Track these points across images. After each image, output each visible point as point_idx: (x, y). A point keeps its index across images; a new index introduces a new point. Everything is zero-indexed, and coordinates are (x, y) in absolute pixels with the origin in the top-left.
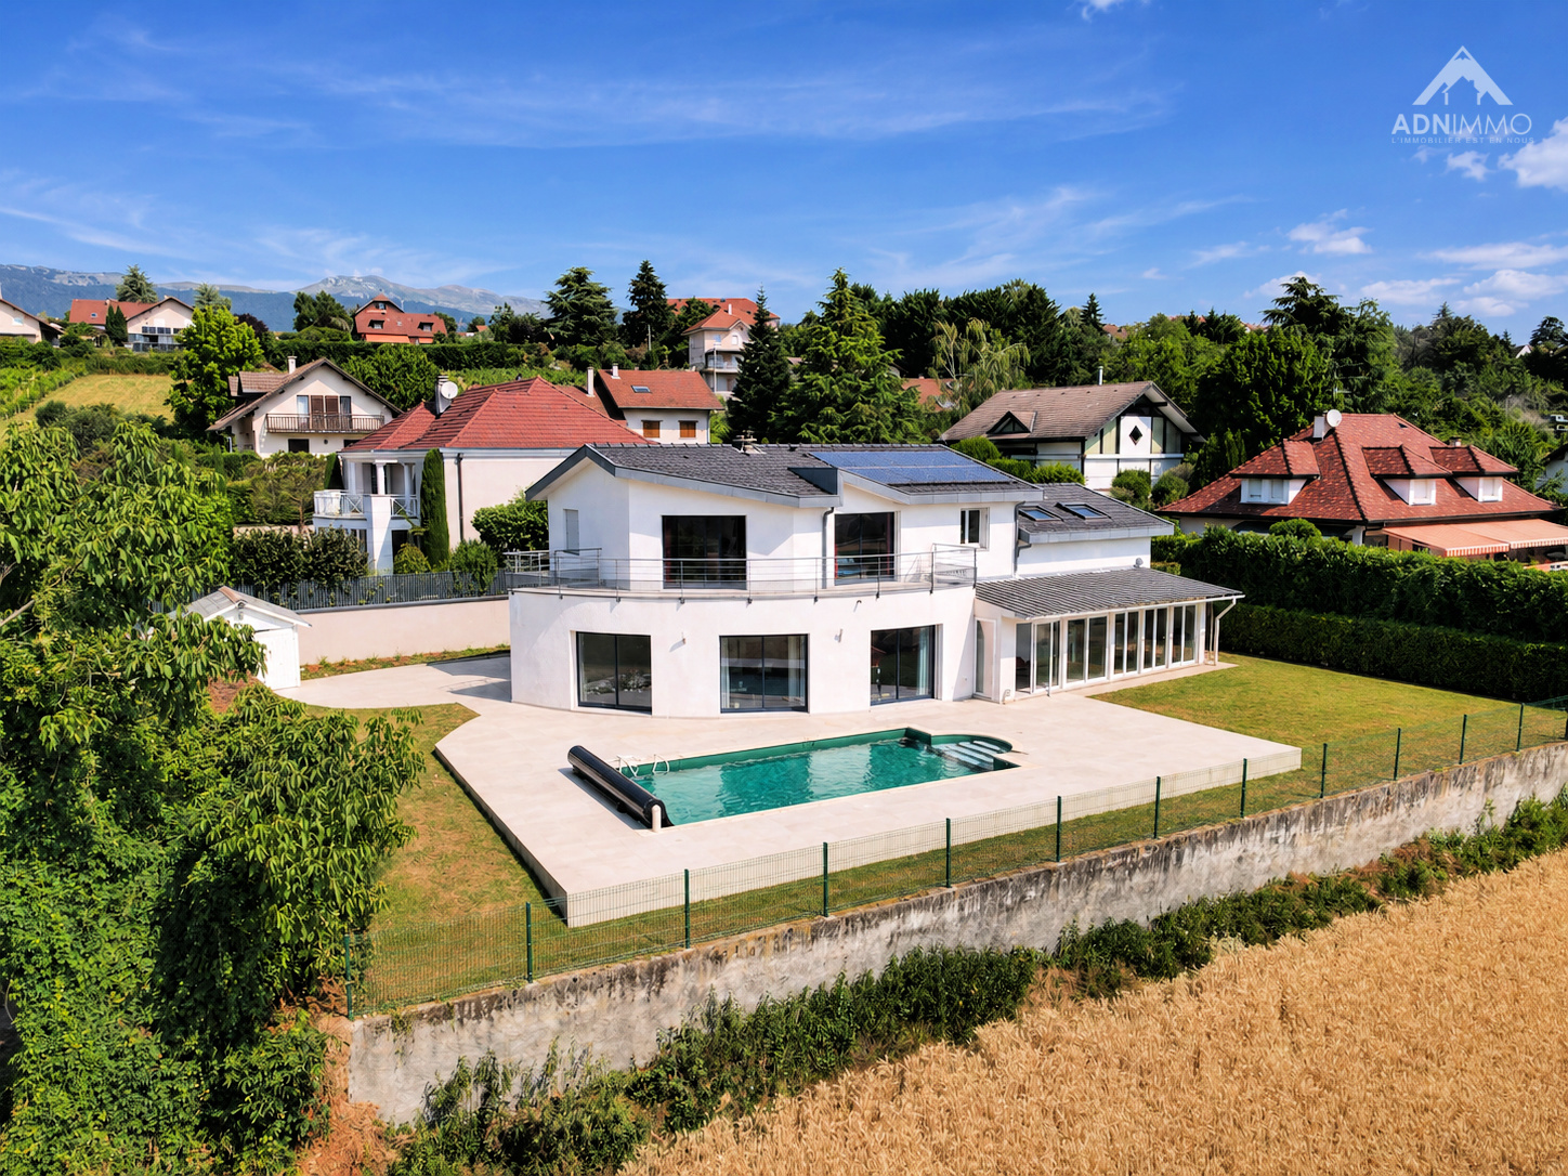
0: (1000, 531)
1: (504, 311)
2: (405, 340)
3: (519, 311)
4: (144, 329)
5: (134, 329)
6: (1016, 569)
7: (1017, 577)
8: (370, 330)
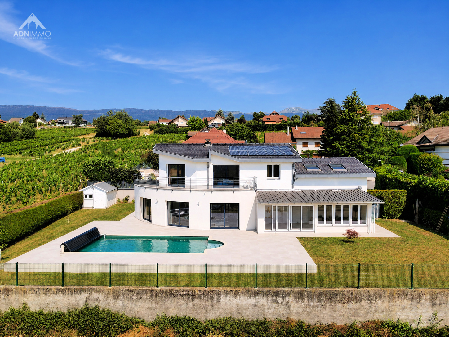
0: (286, 173)
1: (307, 113)
2: (275, 123)
3: (311, 113)
4: (212, 123)
5: (210, 124)
6: (293, 187)
7: (293, 190)
8: (266, 120)
